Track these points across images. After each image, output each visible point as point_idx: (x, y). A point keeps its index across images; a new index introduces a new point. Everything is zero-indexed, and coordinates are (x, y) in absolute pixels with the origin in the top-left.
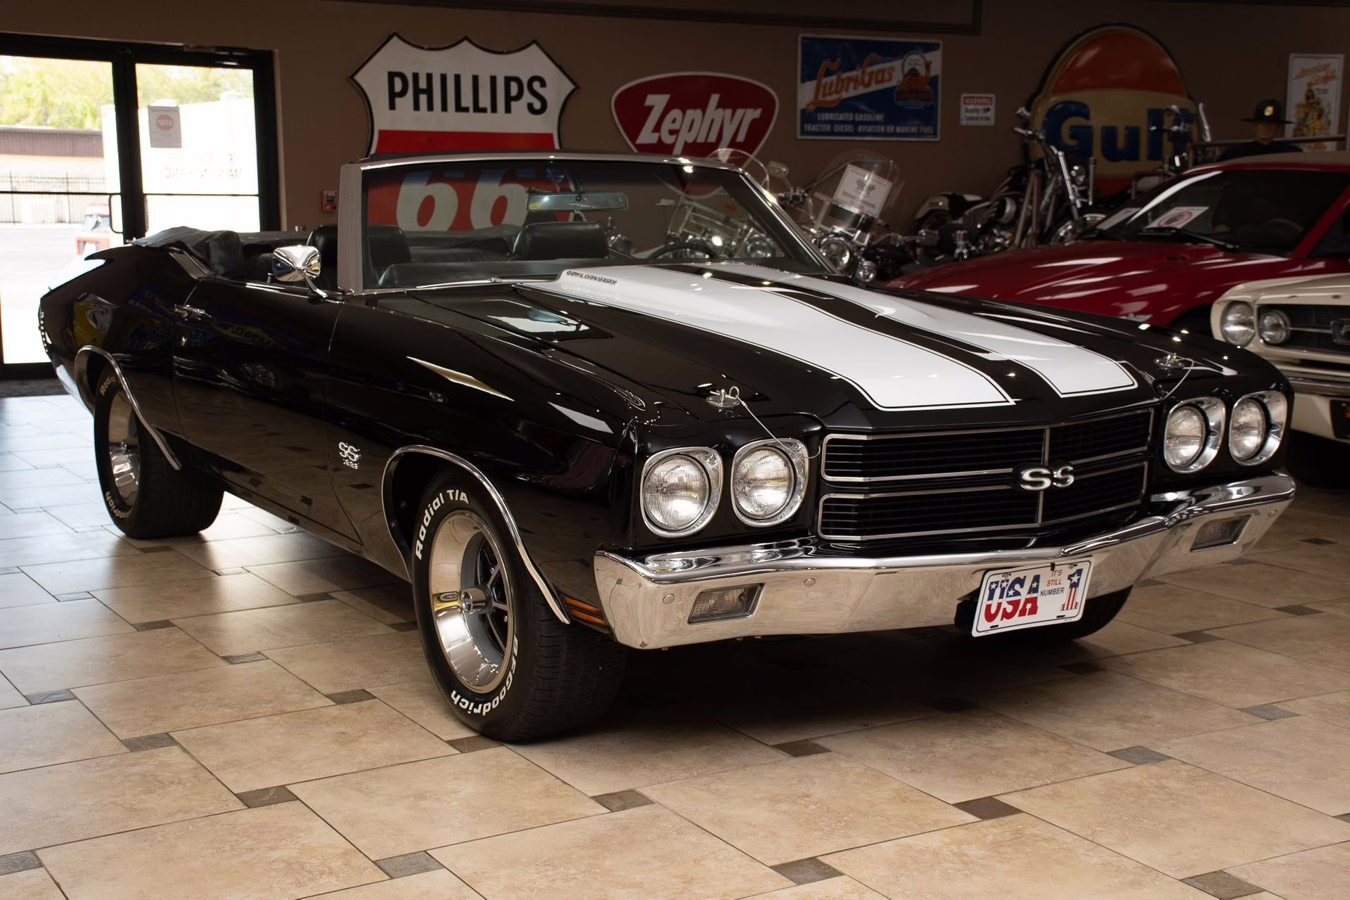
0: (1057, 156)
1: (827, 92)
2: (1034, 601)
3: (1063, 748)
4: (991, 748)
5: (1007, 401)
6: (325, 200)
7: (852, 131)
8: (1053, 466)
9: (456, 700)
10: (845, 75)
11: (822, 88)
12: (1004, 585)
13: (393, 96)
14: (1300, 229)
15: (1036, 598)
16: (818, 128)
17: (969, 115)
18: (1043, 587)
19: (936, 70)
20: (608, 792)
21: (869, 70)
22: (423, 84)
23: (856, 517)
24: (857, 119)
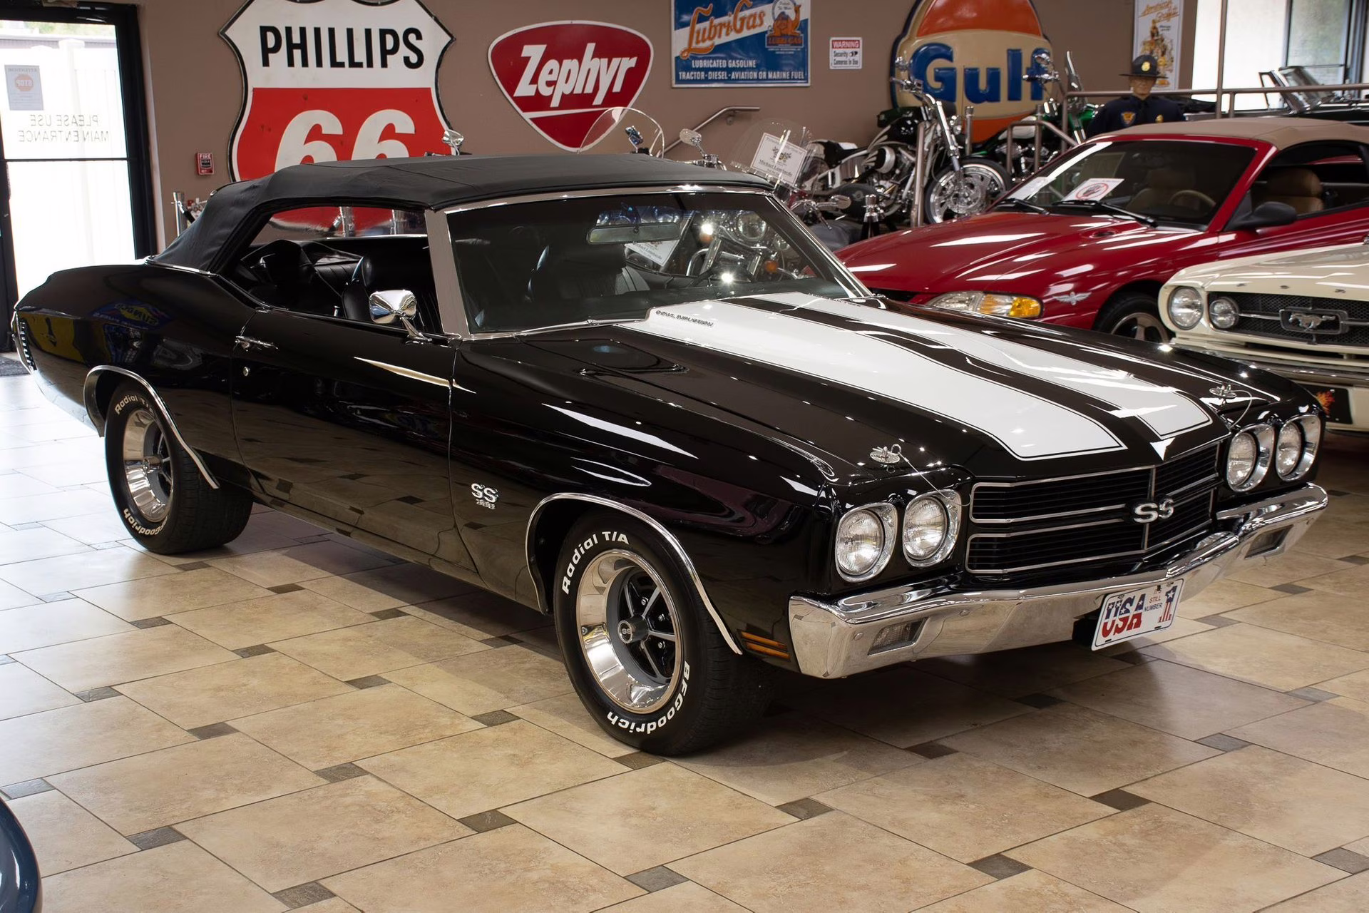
0: (936, 106)
1: (700, 38)
2: (1138, 616)
3: (1156, 738)
4: (1094, 741)
5: (1121, 446)
6: (200, 164)
7: (726, 78)
8: (1158, 501)
9: (614, 721)
10: (717, 21)
11: (695, 35)
12: (1118, 605)
13: (266, 51)
14: (1212, 202)
15: (1141, 614)
16: (693, 75)
17: (838, 59)
18: (1147, 604)
19: (805, 14)
20: (788, 801)
21: (741, 14)
22: (296, 39)
23: (998, 553)
24: (730, 66)
